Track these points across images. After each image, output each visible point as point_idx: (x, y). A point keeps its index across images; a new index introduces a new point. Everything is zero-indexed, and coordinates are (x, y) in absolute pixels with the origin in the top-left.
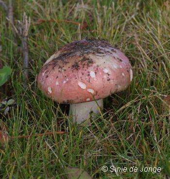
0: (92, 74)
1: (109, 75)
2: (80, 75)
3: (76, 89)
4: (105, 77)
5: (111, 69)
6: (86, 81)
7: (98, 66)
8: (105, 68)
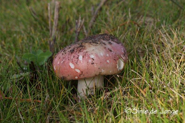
0: (81, 58)
1: (93, 60)
2: (72, 57)
3: (68, 68)
4: (90, 61)
5: (97, 55)
6: (74, 63)
7: (87, 52)
8: (92, 54)
